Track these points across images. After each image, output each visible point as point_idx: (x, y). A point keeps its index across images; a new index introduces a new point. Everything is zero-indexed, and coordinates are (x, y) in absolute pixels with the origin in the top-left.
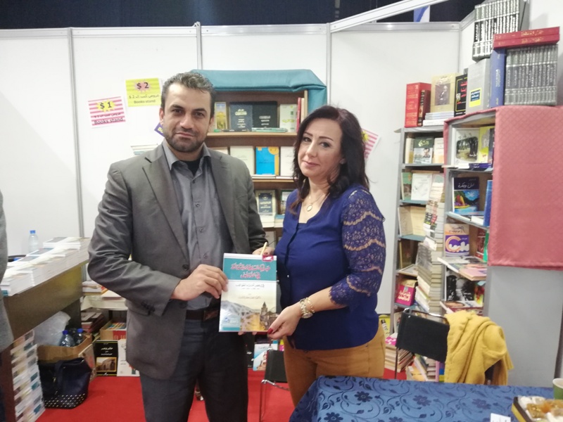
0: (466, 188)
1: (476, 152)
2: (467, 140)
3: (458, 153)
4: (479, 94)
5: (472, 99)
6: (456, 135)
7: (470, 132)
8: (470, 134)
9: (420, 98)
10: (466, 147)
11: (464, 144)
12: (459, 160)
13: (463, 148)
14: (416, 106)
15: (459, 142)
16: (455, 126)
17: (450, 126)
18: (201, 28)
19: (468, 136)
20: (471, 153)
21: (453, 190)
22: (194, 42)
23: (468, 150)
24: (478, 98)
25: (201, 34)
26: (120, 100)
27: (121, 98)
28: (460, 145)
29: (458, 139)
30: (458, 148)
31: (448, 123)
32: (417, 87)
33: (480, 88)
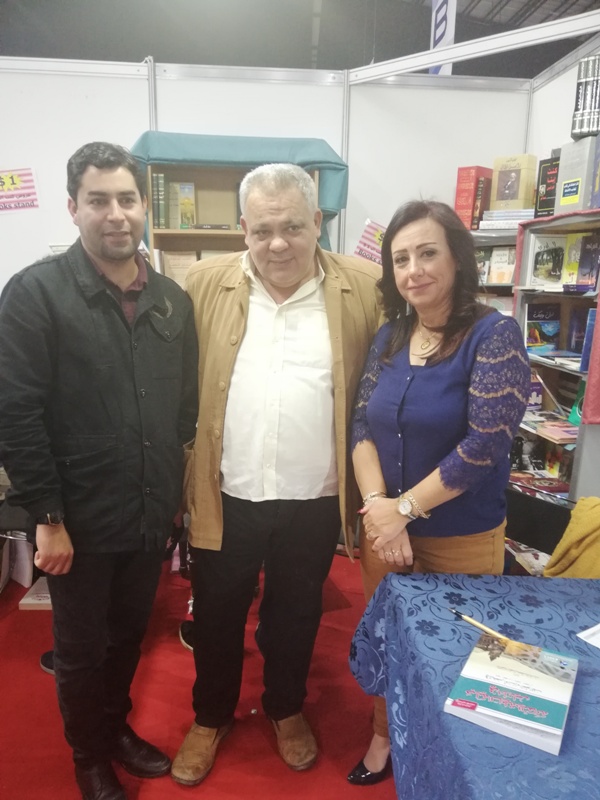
0: (544, 319)
1: (560, 269)
2: (550, 252)
3: (536, 269)
4: (577, 187)
5: (565, 195)
6: (534, 244)
7: (554, 240)
8: (554, 243)
9: (477, 188)
10: (547, 261)
11: (545, 257)
12: (538, 280)
13: (542, 262)
14: (470, 201)
15: (538, 254)
16: (534, 232)
17: (528, 231)
18: (155, 66)
19: (551, 246)
20: (554, 270)
21: (526, 321)
22: (145, 86)
23: (550, 265)
24: (576, 192)
25: (155, 75)
26: (30, 174)
27: (33, 171)
28: (540, 258)
29: (537, 250)
30: (537, 262)
31: (524, 226)
32: (473, 172)
33: (579, 179)
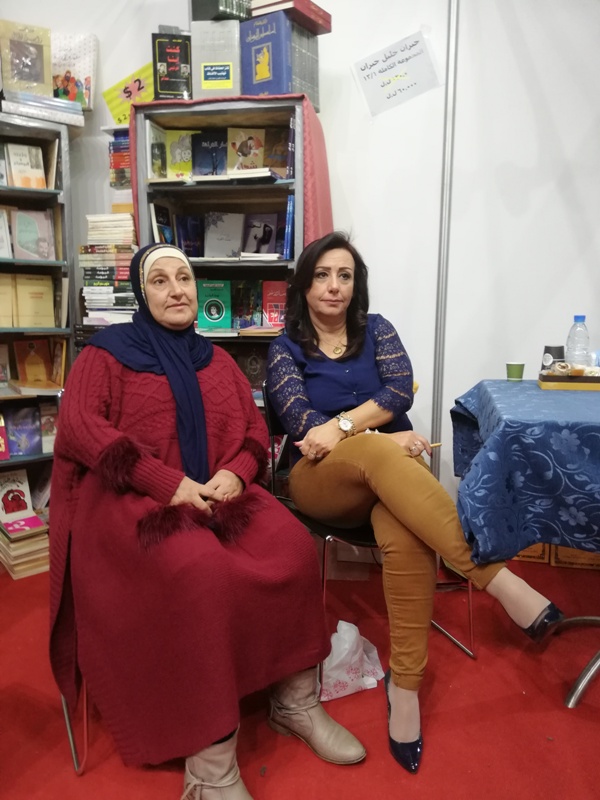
0: (163, 223)
2: (158, 146)
3: (152, 165)
4: (228, 71)
5: (207, 78)
6: (149, 132)
7: (159, 133)
8: (160, 137)
10: (158, 156)
11: (156, 150)
12: (155, 174)
13: (155, 156)
15: (152, 146)
20: (162, 167)
21: (155, 224)
23: (160, 162)
24: (227, 77)
29: (152, 141)
30: (152, 155)
31: (139, 109)
33: (230, 64)
